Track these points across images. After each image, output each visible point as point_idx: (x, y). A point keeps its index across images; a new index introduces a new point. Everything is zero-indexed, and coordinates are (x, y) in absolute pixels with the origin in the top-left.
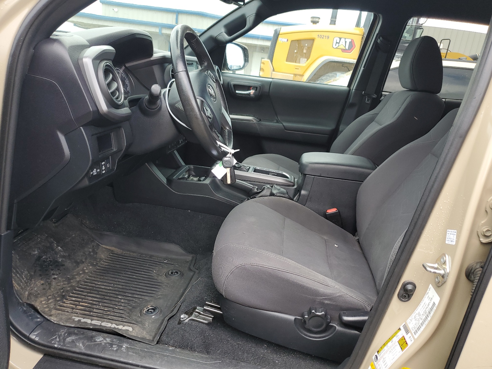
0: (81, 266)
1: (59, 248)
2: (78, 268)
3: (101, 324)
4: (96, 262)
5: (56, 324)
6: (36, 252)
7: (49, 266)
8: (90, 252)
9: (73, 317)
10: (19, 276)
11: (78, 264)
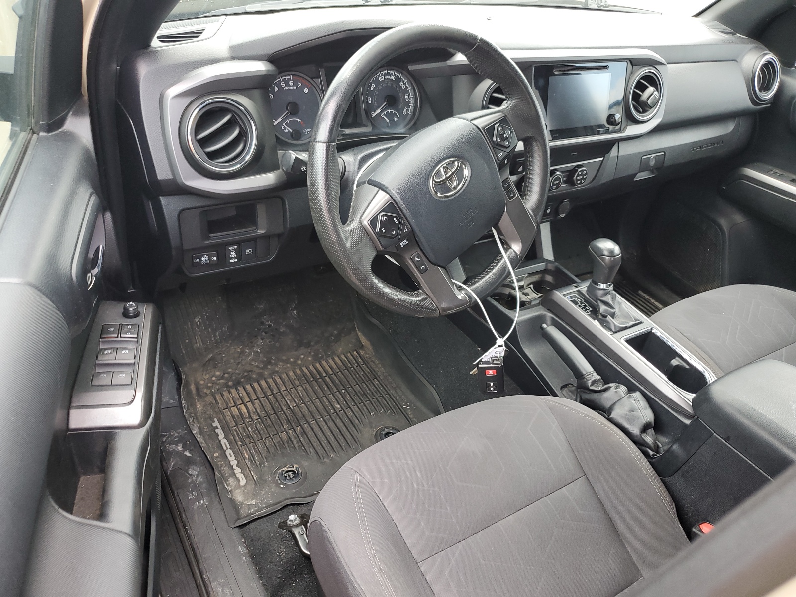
0: (303, 350)
1: (295, 312)
2: (295, 351)
3: (227, 449)
4: (323, 353)
5: (185, 417)
6: (262, 307)
7: (262, 332)
8: (332, 335)
9: (216, 420)
10: (210, 331)
11: (301, 344)
